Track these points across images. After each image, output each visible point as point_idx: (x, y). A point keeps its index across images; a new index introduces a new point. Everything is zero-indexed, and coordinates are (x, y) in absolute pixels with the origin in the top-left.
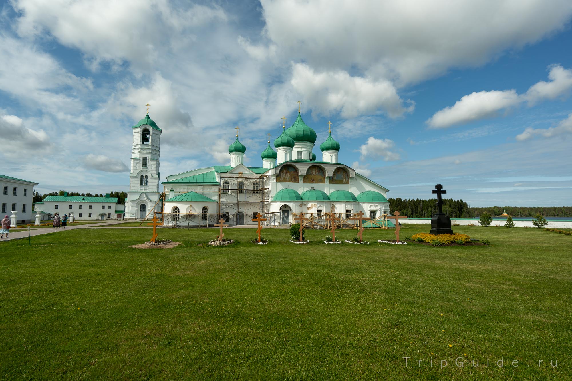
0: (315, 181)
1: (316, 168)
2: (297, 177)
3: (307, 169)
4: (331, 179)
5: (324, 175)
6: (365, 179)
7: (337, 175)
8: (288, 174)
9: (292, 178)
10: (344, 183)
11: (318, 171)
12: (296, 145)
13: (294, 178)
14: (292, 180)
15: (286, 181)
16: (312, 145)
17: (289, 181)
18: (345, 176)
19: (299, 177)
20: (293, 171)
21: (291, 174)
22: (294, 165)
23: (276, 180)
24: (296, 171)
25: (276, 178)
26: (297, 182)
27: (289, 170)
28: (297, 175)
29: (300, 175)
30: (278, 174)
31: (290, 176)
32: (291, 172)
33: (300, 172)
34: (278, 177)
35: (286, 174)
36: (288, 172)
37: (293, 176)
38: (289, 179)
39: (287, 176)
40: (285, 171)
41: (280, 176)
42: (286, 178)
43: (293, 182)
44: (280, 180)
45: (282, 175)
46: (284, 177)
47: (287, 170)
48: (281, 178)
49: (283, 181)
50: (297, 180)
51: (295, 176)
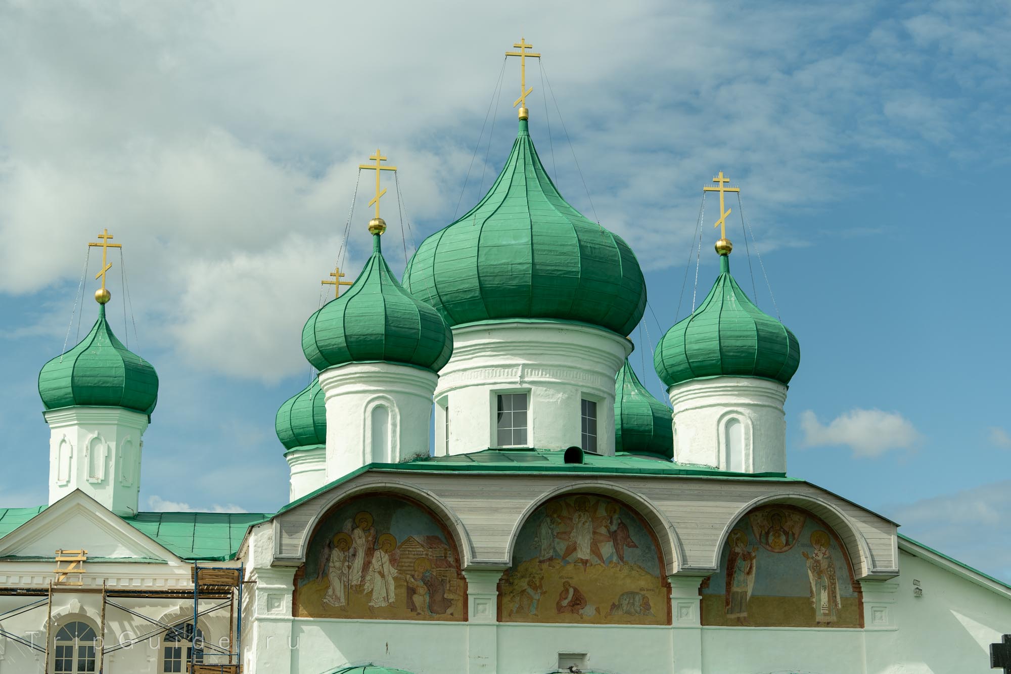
0: (589, 610)
1: (602, 512)
2: (456, 582)
3: (515, 521)
4: (718, 588)
5: (661, 560)
6: (987, 590)
7: (762, 559)
8: (381, 559)
9: (412, 591)
10: (819, 618)
11: (613, 535)
12: (466, 351)
13: (433, 586)
14: (417, 599)
15: (370, 613)
16: (619, 352)
17: (391, 613)
18: (824, 564)
19: (465, 579)
20: (416, 537)
21: (403, 558)
22: (428, 494)
23: (297, 607)
24: (440, 536)
25: (294, 591)
26: (451, 616)
27: (391, 532)
28: (454, 570)
29: (470, 564)
30: (304, 561)
31: (400, 574)
32: (403, 547)
33: (471, 547)
34: (306, 585)
35: (367, 559)
36: (380, 542)
37: (418, 576)
38: (389, 597)
39: (375, 575)
40: (353, 538)
41: (317, 578)
42: (370, 590)
43: (419, 614)
44: (325, 600)
45: (334, 567)
46: (356, 583)
47: (377, 532)
48: (331, 587)
49: (344, 610)
50: (453, 599)
51: (434, 574)
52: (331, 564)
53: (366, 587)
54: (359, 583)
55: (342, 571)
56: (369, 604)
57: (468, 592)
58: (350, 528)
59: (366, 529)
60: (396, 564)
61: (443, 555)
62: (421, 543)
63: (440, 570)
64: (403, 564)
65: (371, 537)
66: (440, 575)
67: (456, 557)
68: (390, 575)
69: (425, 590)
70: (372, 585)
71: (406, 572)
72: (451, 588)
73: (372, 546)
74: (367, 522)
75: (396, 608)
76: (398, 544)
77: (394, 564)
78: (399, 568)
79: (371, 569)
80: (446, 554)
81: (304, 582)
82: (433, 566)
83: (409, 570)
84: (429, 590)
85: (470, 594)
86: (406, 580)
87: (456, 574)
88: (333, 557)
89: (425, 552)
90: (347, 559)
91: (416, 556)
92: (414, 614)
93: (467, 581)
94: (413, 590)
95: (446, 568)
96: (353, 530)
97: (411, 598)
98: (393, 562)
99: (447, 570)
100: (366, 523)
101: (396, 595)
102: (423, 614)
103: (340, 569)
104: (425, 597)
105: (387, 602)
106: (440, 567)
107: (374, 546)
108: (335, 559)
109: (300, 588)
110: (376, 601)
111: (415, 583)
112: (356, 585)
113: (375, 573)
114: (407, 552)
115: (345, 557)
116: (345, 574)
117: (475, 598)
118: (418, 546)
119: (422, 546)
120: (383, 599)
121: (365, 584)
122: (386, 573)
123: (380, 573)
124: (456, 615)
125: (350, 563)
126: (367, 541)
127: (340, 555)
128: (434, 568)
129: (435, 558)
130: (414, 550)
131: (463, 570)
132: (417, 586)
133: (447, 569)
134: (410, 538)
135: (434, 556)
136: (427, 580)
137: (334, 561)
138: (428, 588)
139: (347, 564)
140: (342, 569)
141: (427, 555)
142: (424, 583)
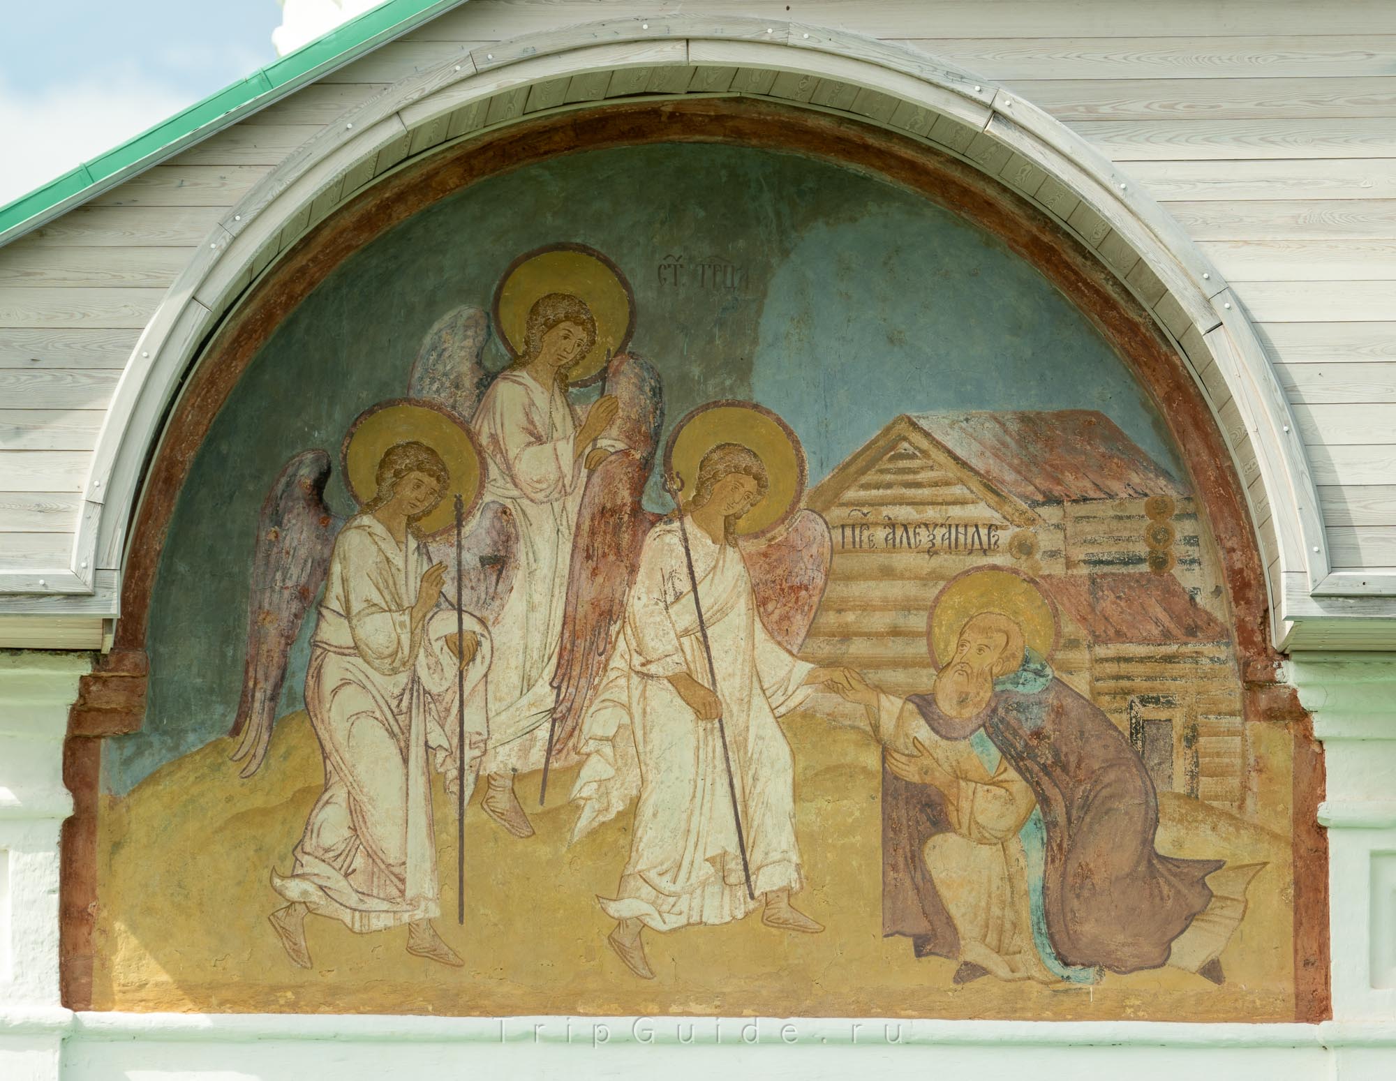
2: (1236, 740)
8: (690, 588)
19: (1302, 715)
20: (939, 423)
21: (848, 578)
22: (996, 115)
23: (98, 939)
24: (1115, 415)
25: (70, 828)
26: (1209, 985)
27: (763, 388)
28: (1223, 652)
29: (1315, 609)
30: (114, 610)
31: (832, 687)
32: (851, 494)
33: (1319, 487)
34: (153, 778)
35: (588, 591)
36: (686, 460)
37: (963, 701)
38: (755, 858)
39: (654, 703)
40: (484, 440)
41: (236, 731)
42: (618, 806)
43: (971, 971)
44: (294, 889)
45: (357, 649)
46: (514, 762)
47: (657, 392)
48: (339, 793)
49: (434, 955)
50: (1218, 865)
51: (1081, 683)
52: (333, 631)
53: (585, 788)
54: (537, 757)
55: (415, 680)
56: (615, 909)
57: (1324, 812)
58: (466, 367)
59: (575, 374)
60: (800, 623)
61: (1142, 549)
62: (975, 462)
63: (1119, 659)
64: (850, 617)
65: (614, 432)
66: (1126, 692)
67: (1238, 560)
68: (758, 700)
69: (1012, 800)
70: (633, 776)
71: (873, 676)
72: (1206, 785)
73: (625, 495)
74: (589, 325)
75: (803, 930)
76: (816, 477)
77: (786, 617)
78: (824, 648)
79: (617, 662)
80: (1160, 537)
81: (146, 764)
82: (1070, 628)
83: (897, 663)
84: (1044, 801)
85: (1348, 827)
86: (875, 734)
87: (1237, 685)
88: (344, 581)
89: (1013, 530)
90: (450, 589)
91: (952, 563)
92: (940, 969)
93: (1317, 733)
94: (929, 805)
95: (1167, 636)
96: (486, 381)
97: (915, 860)
98: (776, 610)
99: (1169, 659)
100: (580, 334)
101: (803, 838)
102: (1003, 971)
103: (397, 661)
104: (1013, 847)
105: (742, 892)
106: (1120, 636)
107: (638, 489)
108: (364, 590)
109: (113, 805)
110: (665, 883)
111: (944, 750)
112: (516, 775)
113: (652, 686)
114: (881, 534)
115: (433, 577)
116: (435, 699)
117: (1374, 855)
118: (958, 491)
119: (991, 486)
120: (708, 869)
121: (580, 765)
122: (729, 687)
123: (683, 683)
124: (1241, 978)
125: (470, 624)
126: (591, 462)
127: (398, 561)
128: (1073, 644)
129: (1084, 571)
130: (931, 513)
131: (1285, 656)
132: (960, 775)
133: (1173, 648)
134: (902, 427)
135: (1079, 554)
136: (1027, 728)
137: (356, 606)
138: (1035, 785)
139: (445, 624)
140: (410, 663)
141: (1024, 548)
142: (1006, 751)
